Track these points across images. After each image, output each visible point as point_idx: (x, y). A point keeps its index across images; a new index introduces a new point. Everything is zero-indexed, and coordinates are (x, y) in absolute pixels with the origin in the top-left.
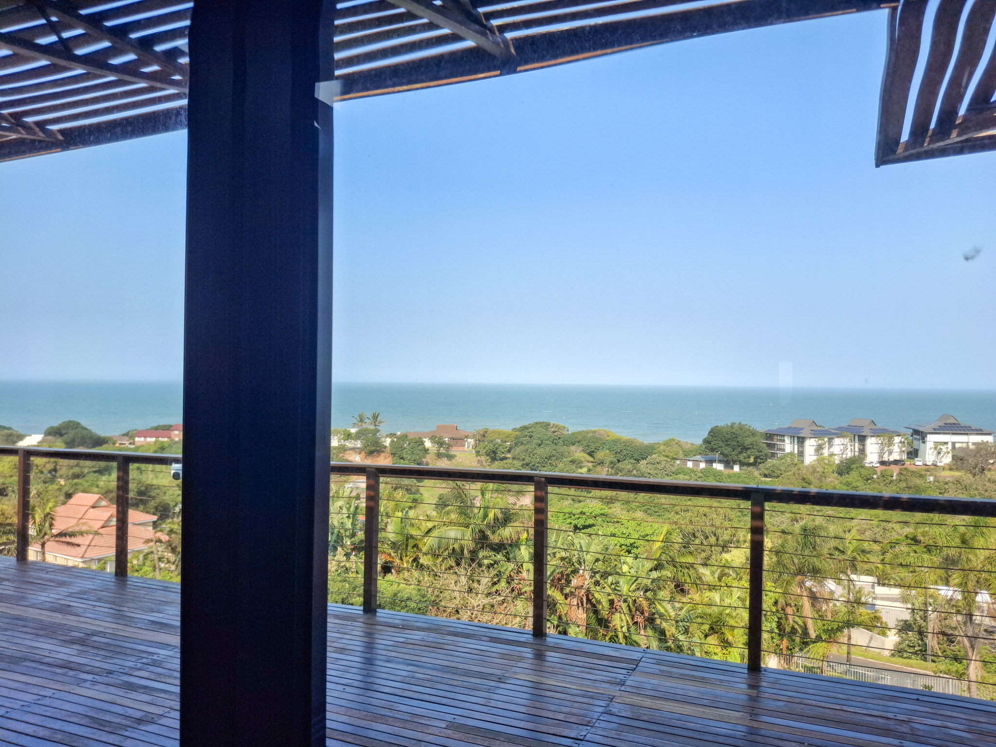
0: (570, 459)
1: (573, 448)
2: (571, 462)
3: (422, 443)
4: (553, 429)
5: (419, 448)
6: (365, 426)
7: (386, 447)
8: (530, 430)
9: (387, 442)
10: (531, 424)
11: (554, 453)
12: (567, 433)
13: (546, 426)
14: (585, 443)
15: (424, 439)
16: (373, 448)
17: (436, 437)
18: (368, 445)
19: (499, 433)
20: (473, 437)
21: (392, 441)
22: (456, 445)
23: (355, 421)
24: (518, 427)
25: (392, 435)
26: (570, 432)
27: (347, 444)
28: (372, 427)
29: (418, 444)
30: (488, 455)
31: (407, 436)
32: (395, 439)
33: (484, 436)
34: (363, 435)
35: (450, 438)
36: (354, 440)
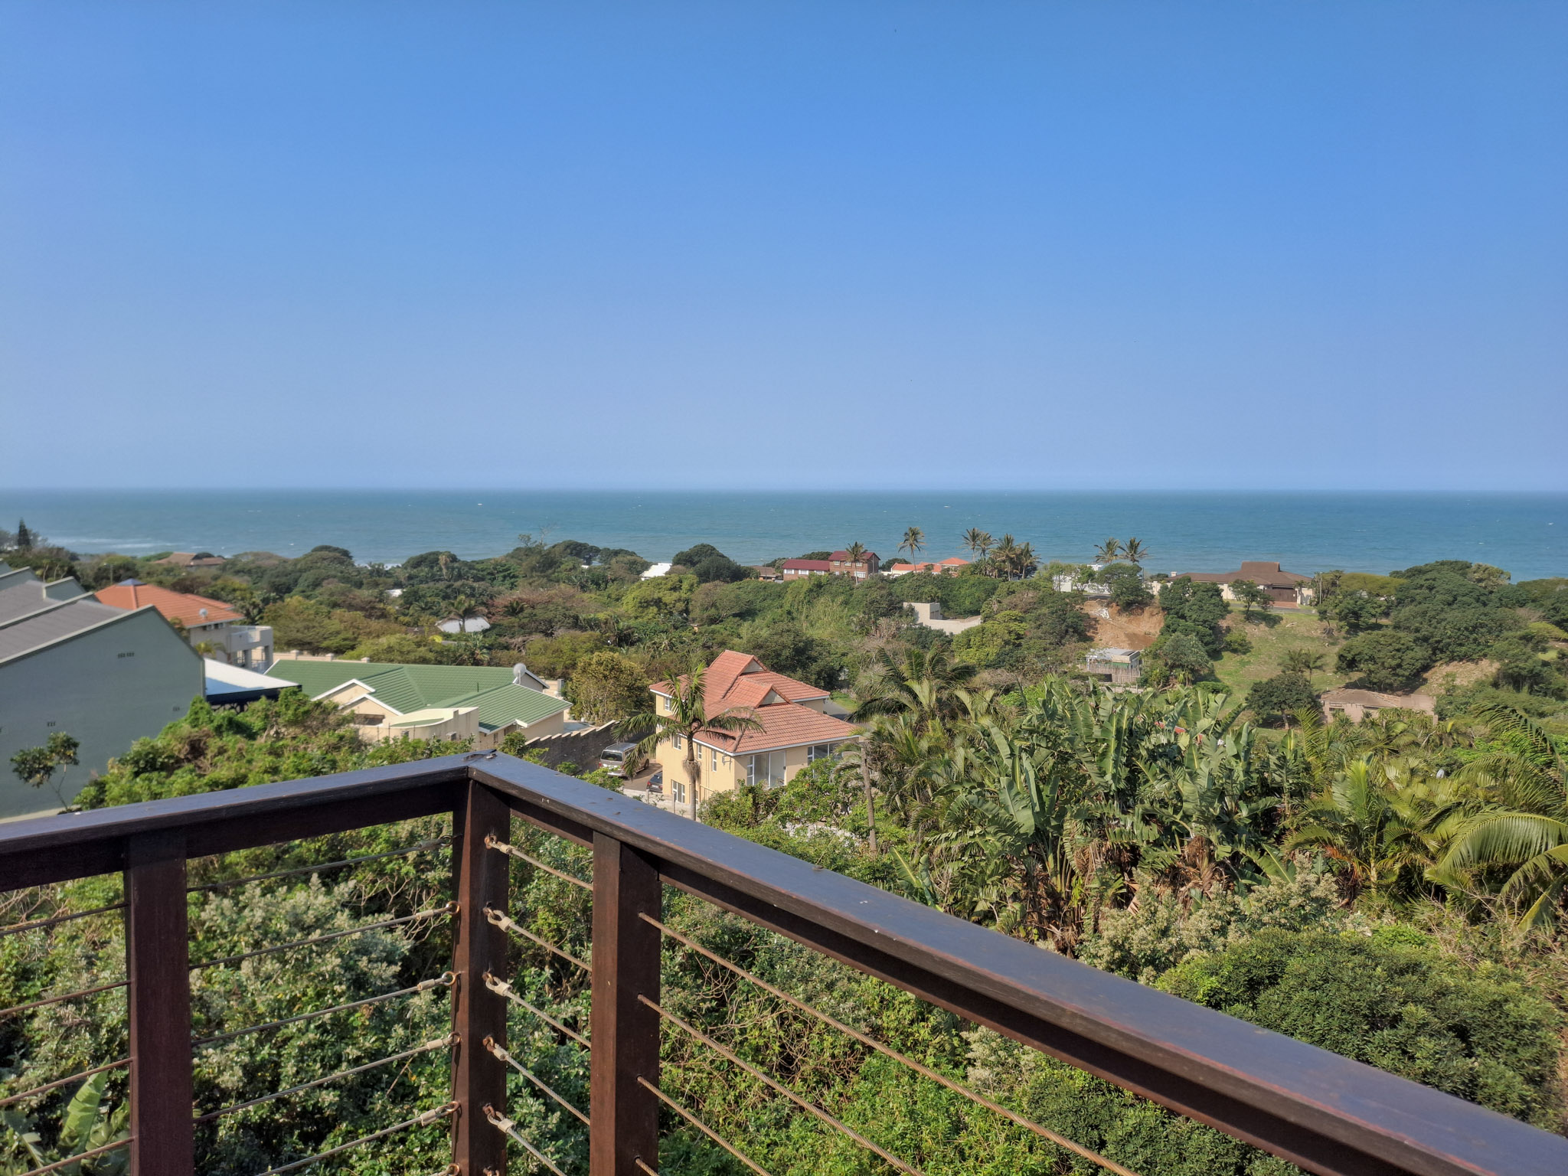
0: (1520, 633)
1: (1521, 612)
2: (1521, 638)
3: (1218, 593)
4: (1477, 576)
5: (1213, 601)
6: (1115, 561)
7: (1153, 596)
8: (1428, 576)
9: (1156, 587)
10: (1431, 565)
11: (1484, 620)
12: (1507, 582)
13: (1463, 568)
14: (1548, 603)
15: (1221, 587)
16: (1131, 598)
17: (1242, 583)
18: (1122, 593)
19: (1365, 580)
20: (1313, 584)
21: (1164, 588)
22: (1280, 597)
23: (1099, 552)
24: (1403, 570)
25: (1161, 577)
26: (1514, 582)
27: (1087, 589)
28: (1128, 563)
29: (1210, 594)
30: (1342, 617)
31: (1189, 580)
32: (1169, 585)
33: (1334, 584)
34: (1113, 575)
35: (1268, 586)
36: (1097, 582)
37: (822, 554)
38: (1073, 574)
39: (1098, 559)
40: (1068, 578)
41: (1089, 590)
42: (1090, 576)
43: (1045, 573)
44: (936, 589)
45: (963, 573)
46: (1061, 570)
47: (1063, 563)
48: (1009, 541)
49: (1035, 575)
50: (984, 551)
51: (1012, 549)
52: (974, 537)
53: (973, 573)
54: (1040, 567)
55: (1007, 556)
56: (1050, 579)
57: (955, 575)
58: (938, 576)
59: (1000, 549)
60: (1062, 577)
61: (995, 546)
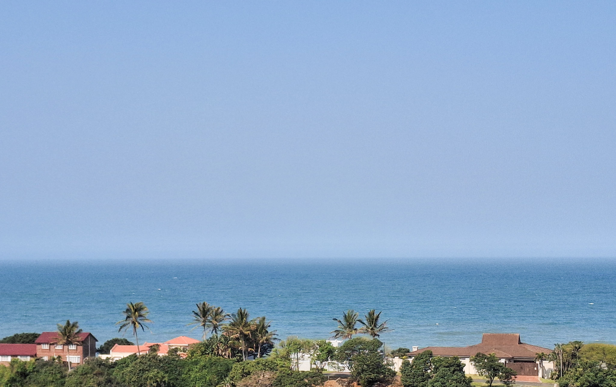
3: (460, 368)
5: (455, 377)
6: (355, 335)
7: (394, 374)
9: (397, 364)
15: (463, 361)
16: (373, 376)
17: (484, 356)
18: (363, 371)
19: (603, 351)
20: (554, 357)
21: (406, 364)
22: (521, 371)
23: (339, 327)
25: (402, 353)
27: (326, 367)
28: (368, 338)
29: (452, 369)
31: (431, 355)
32: (411, 360)
33: (574, 356)
34: (353, 351)
35: (510, 360)
36: (338, 360)
37: (28, 336)
38: (312, 351)
39: (338, 334)
40: (307, 356)
41: (330, 368)
42: (330, 353)
43: (282, 351)
44: (162, 373)
45: (193, 353)
46: (299, 347)
47: (300, 339)
48: (242, 315)
49: (272, 353)
50: (215, 327)
51: (246, 325)
52: (205, 312)
53: (203, 353)
54: (277, 345)
55: (241, 333)
56: (287, 358)
57: (184, 356)
58: (165, 358)
59: (233, 325)
60: (300, 355)
61: (227, 322)
